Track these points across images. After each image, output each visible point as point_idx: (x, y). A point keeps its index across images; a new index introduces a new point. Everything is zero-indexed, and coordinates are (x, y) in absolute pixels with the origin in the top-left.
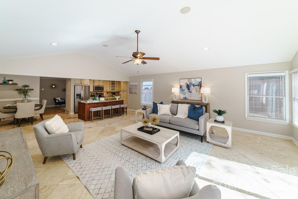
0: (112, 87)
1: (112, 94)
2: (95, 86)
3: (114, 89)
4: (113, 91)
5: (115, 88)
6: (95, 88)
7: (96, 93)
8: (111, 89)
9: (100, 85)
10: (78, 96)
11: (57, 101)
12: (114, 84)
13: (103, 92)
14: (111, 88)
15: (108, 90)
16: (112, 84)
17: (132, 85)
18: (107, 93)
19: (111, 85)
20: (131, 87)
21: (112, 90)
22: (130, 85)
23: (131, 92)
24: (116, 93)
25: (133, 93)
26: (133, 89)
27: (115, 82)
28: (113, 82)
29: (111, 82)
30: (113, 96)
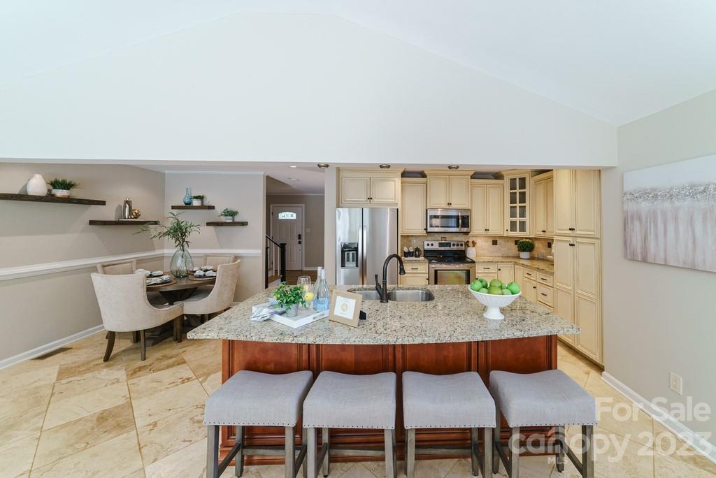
0: (513, 215)
1: (514, 249)
3: (523, 224)
4: (518, 234)
5: (527, 219)
6: (432, 217)
7: (443, 239)
8: (508, 226)
9: (453, 206)
10: (350, 253)
12: (523, 200)
14: (508, 219)
15: (496, 230)
16: (513, 201)
17: (644, 194)
18: (495, 243)
19: (508, 205)
21: (514, 229)
22: (630, 194)
23: (639, 251)
24: (537, 244)
25: (665, 260)
26: (671, 228)
27: (528, 191)
28: (518, 191)
29: (508, 192)
30: (521, 257)
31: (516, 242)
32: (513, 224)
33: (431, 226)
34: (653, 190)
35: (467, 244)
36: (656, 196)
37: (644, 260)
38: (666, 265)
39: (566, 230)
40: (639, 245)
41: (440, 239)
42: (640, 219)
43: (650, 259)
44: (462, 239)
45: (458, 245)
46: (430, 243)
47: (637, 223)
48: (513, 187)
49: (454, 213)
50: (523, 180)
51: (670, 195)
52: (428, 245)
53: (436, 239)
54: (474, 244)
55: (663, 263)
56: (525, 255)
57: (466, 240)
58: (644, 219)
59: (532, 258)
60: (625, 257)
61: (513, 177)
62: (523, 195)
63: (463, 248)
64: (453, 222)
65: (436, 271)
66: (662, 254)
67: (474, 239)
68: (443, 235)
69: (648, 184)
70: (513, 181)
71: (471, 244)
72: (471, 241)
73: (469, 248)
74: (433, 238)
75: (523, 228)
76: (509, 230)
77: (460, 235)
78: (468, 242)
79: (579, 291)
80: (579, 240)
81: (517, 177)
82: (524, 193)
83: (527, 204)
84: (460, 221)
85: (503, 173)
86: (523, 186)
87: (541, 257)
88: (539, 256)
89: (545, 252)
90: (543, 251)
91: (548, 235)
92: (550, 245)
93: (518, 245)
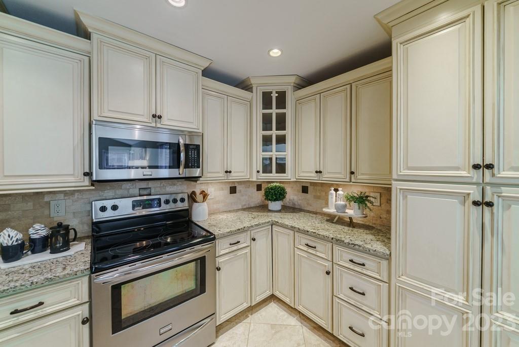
0: (266, 148)
1: (258, 197)
3: (281, 162)
4: (274, 176)
5: (288, 154)
8: (259, 166)
12: (281, 124)
14: (259, 155)
15: (242, 173)
18: (233, 190)
19: (259, 132)
21: (267, 169)
24: (288, 190)
27: (289, 111)
28: (274, 111)
29: (259, 112)
30: (270, 208)
31: (259, 187)
32: (267, 161)
33: (101, 167)
35: (192, 198)
41: (137, 191)
44: (184, 189)
45: (175, 201)
46: (108, 204)
49: (164, 138)
50: (281, 95)
52: (103, 209)
53: (125, 193)
54: (205, 195)
56: (275, 205)
57: (190, 191)
61: (268, 89)
62: (281, 118)
63: (184, 206)
64: (165, 156)
67: (203, 188)
68: (143, 185)
70: (267, 96)
71: (199, 197)
72: (198, 191)
73: (195, 205)
74: (119, 192)
75: (281, 168)
76: (261, 171)
77: (179, 182)
78: (194, 193)
81: (274, 90)
82: (284, 115)
83: (287, 132)
84: (182, 155)
85: (253, 81)
86: (281, 104)
87: (291, 205)
88: (288, 204)
89: (295, 198)
90: (292, 197)
91: (326, 177)
92: (305, 190)
93: (266, 192)
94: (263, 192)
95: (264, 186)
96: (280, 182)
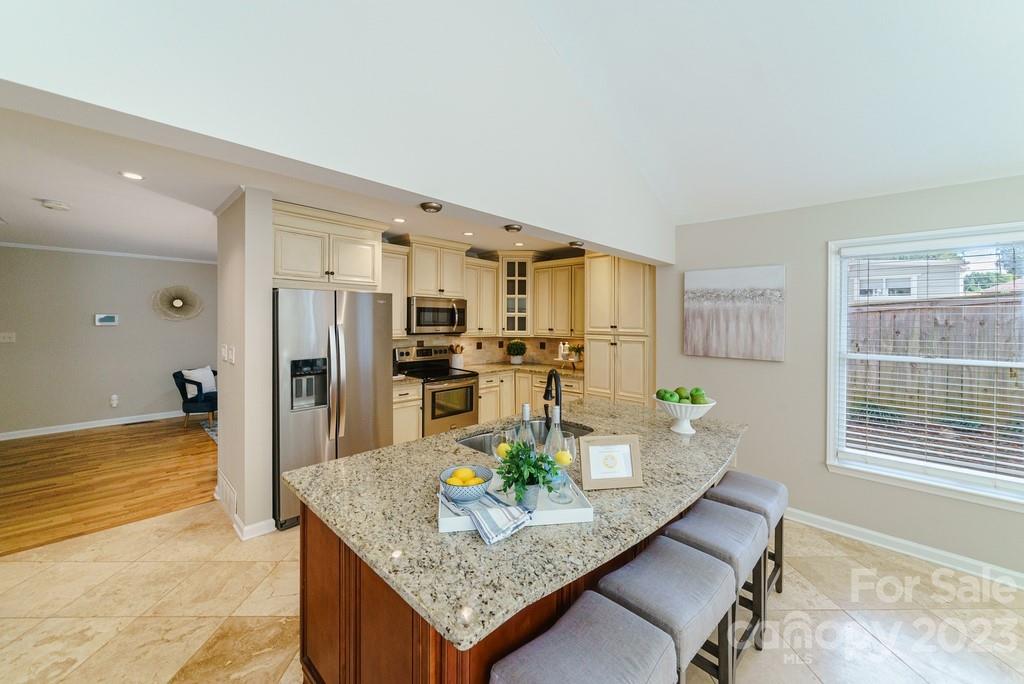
0: (510, 309)
1: (500, 353)
2: (420, 299)
3: (522, 321)
4: (516, 333)
5: (528, 315)
6: (420, 310)
7: (420, 344)
8: (504, 323)
9: (446, 295)
10: (304, 380)
11: (192, 391)
12: (522, 291)
13: (454, 342)
14: (504, 314)
15: (490, 330)
16: (511, 291)
17: (706, 295)
18: (479, 346)
19: (504, 296)
20: (707, 305)
21: (511, 326)
22: (692, 293)
23: (700, 347)
24: (528, 346)
25: (727, 354)
26: (732, 325)
27: (529, 279)
28: (517, 278)
29: (504, 279)
30: (512, 362)
31: (501, 345)
32: (511, 320)
33: (419, 324)
34: (715, 291)
35: (452, 350)
36: (718, 296)
37: (706, 355)
38: (727, 358)
39: (607, 328)
40: (701, 341)
41: (416, 344)
42: (702, 317)
43: (712, 353)
45: (441, 352)
46: (404, 351)
47: (699, 321)
48: (511, 273)
50: (523, 265)
51: (732, 297)
52: (402, 354)
53: (410, 345)
55: (724, 356)
56: (517, 359)
57: (449, 344)
58: (706, 318)
59: (524, 363)
60: (683, 351)
61: (512, 260)
62: (522, 284)
63: (446, 356)
65: (434, 394)
66: (724, 349)
68: (419, 339)
69: (711, 286)
70: (511, 265)
71: (457, 350)
72: (456, 345)
74: (407, 344)
75: (522, 326)
76: (506, 328)
78: (454, 346)
79: (621, 393)
80: (622, 338)
81: (517, 260)
82: (524, 282)
83: (528, 296)
84: (456, 317)
85: (500, 253)
86: (523, 273)
87: (530, 361)
88: (528, 360)
89: (535, 354)
90: (532, 353)
91: (556, 334)
92: (543, 346)
93: (508, 348)
94: (505, 348)
95: (506, 343)
96: (521, 338)
